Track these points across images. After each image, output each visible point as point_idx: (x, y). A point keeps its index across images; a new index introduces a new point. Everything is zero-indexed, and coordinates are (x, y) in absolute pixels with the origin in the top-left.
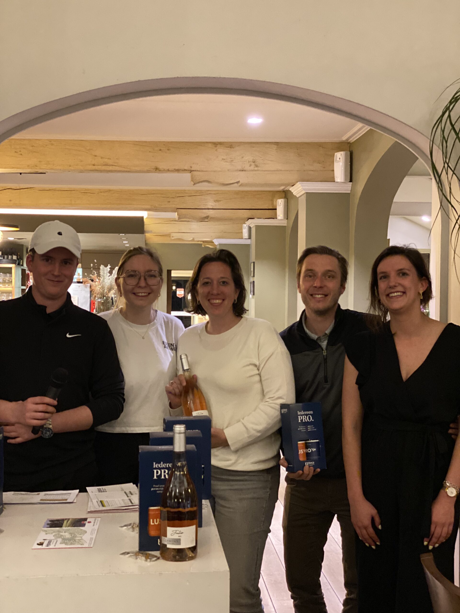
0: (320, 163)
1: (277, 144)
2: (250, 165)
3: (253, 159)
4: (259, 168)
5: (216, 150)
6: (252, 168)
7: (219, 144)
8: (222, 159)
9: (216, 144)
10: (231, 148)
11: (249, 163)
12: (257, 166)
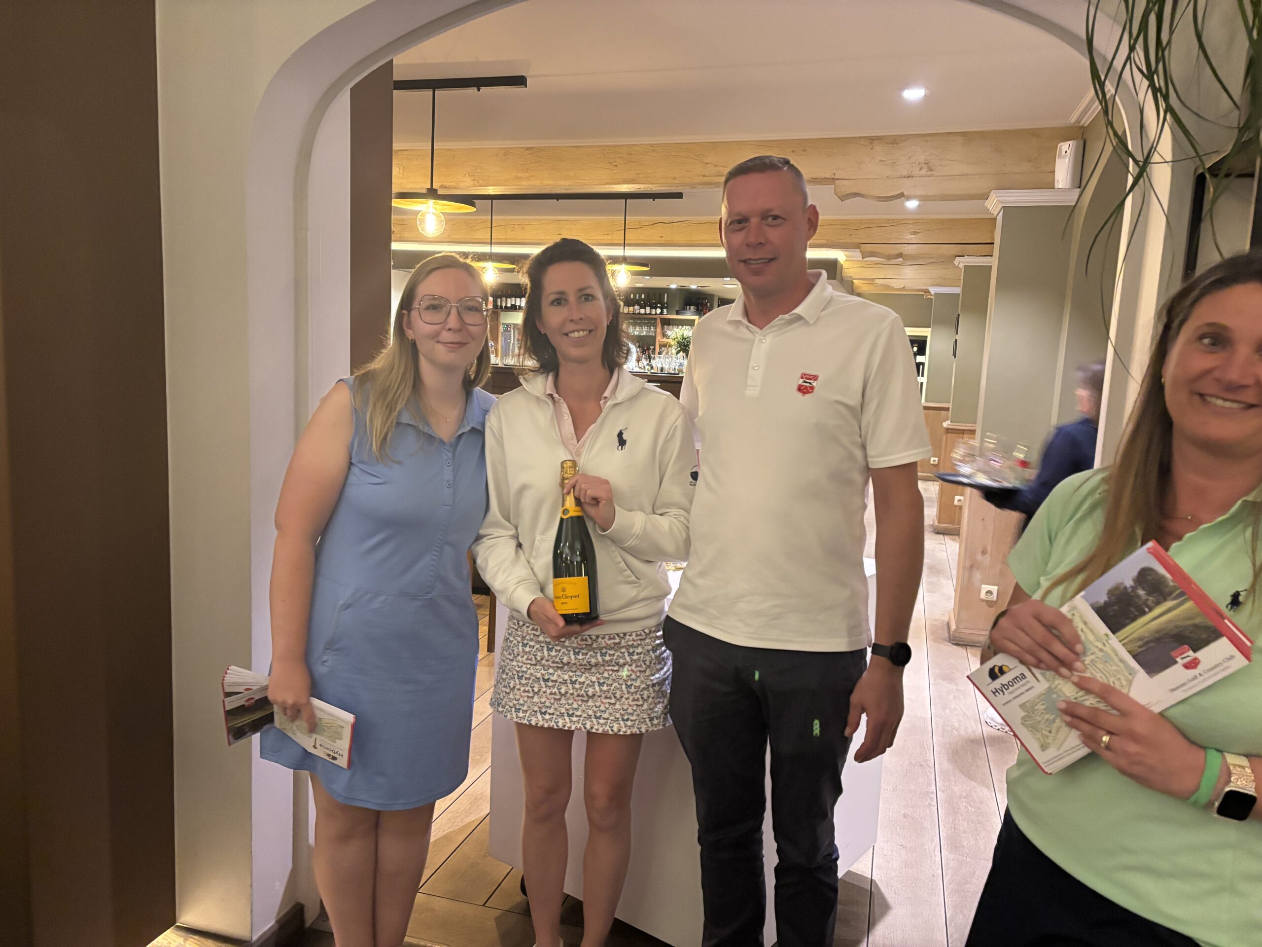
0: (1030, 161)
1: (964, 134)
2: (921, 169)
3: (926, 159)
4: (934, 173)
5: (872, 148)
6: (924, 172)
7: (877, 139)
8: (880, 161)
9: (872, 140)
10: (893, 144)
11: (920, 166)
12: (931, 170)
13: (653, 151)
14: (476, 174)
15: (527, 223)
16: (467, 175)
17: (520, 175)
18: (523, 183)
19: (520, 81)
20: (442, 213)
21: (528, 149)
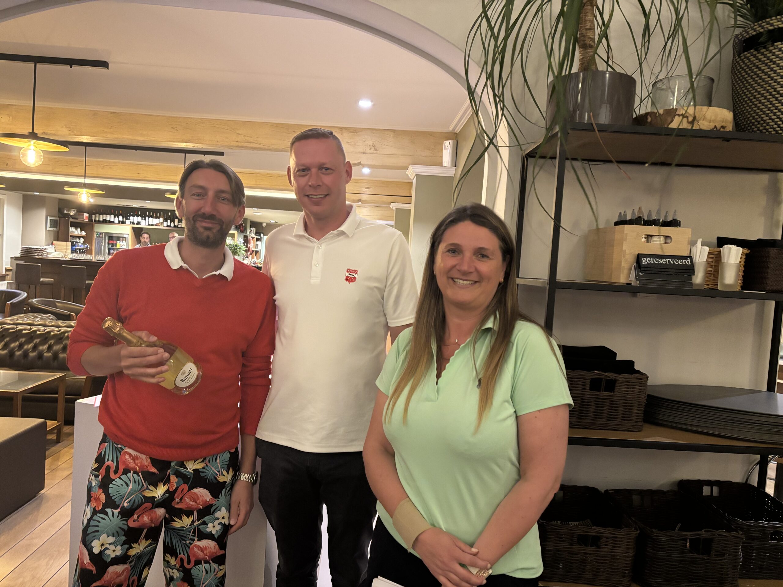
0: (430, 150)
1: (394, 131)
2: (370, 149)
3: (373, 144)
4: (378, 152)
6: (372, 151)
7: (345, 129)
9: (342, 129)
10: (354, 132)
11: (370, 147)
12: (376, 150)
13: (203, 123)
14: (72, 127)
15: (113, 164)
16: (64, 127)
17: (106, 130)
18: (109, 136)
19: (104, 64)
20: (42, 150)
21: (111, 113)
